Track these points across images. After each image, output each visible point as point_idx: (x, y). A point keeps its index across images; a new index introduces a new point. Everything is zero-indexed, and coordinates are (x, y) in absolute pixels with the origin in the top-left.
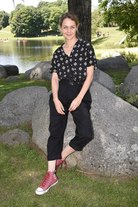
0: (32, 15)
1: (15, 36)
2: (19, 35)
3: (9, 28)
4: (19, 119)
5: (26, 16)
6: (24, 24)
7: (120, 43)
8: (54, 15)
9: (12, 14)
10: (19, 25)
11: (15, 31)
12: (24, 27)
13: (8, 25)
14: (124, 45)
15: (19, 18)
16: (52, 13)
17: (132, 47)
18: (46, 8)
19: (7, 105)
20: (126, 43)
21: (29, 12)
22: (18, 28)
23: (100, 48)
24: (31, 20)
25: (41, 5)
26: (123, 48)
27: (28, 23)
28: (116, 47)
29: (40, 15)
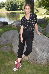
0: (13, 3)
1: (7, 11)
2: (8, 10)
5: (11, 3)
6: (10, 6)
7: (44, 13)
8: (20, 3)
9: (6, 3)
11: (7, 9)
12: (10, 7)
13: (4, 7)
14: (45, 14)
15: (8, 4)
16: (20, 2)
17: (48, 15)
22: (8, 8)
24: (12, 5)
26: (45, 15)
28: (43, 15)
29: (15, 3)
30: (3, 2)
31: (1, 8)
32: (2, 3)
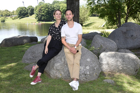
0: (49, 9)
1: (37, 21)
2: (40, 20)
3: (34, 16)
4: (35, 59)
5: (45, 9)
6: (44, 14)
7: (102, 26)
8: (62, 9)
9: (36, 8)
10: (40, 14)
11: (37, 18)
13: (34, 14)
14: (105, 27)
15: (41, 10)
16: (61, 7)
17: (109, 28)
18: (58, 4)
19: (29, 52)
20: (106, 26)
21: (47, 6)
22: (40, 16)
23: (90, 29)
24: (48, 11)
25: (54, 2)
26: (104, 29)
27: (46, 13)
28: (100, 28)
29: (53, 8)
30: (31, 6)
31: (28, 16)
32: (29, 9)
